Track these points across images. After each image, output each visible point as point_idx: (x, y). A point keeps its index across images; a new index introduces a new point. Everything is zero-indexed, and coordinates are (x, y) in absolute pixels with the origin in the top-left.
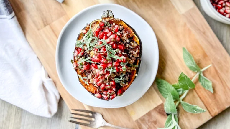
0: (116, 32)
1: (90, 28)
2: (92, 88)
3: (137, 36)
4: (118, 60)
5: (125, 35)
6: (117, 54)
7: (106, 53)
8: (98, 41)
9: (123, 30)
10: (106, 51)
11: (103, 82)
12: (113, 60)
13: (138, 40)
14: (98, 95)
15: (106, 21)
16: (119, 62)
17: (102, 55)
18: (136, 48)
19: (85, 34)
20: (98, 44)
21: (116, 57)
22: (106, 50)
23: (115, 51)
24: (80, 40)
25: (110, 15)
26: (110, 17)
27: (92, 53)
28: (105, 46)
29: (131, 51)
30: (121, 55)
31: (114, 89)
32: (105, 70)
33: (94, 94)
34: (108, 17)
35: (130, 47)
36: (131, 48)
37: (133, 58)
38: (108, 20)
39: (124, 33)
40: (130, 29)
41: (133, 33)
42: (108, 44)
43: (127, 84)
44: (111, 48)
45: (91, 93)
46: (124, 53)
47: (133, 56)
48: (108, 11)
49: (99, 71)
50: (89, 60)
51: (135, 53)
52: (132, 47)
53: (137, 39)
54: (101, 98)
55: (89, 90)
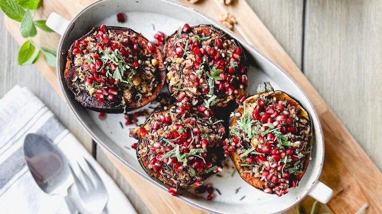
0: (282, 110)
1: (245, 108)
2: (259, 182)
3: (304, 109)
4: (292, 147)
5: (293, 111)
6: (289, 140)
7: (276, 140)
8: (262, 126)
9: (287, 105)
10: (275, 139)
11: (274, 175)
12: (286, 148)
13: (307, 115)
14: (267, 190)
15: (264, 97)
16: (293, 149)
17: (272, 143)
18: (307, 125)
19: (239, 117)
20: (263, 129)
21: (289, 144)
22: (276, 137)
23: (286, 135)
24: (234, 126)
25: (269, 88)
26: (269, 91)
27: (255, 141)
28: (273, 132)
29: (302, 131)
30: (295, 140)
31: (288, 182)
32: (279, 162)
33: (262, 190)
34: (267, 91)
35: (301, 125)
36: (301, 127)
37: (305, 139)
38: (266, 95)
39: (291, 109)
40: (295, 101)
41: (299, 106)
42: (276, 129)
43: (301, 172)
44: (281, 133)
45: (258, 188)
46: (297, 137)
47: (305, 137)
48: (265, 83)
49: (270, 164)
50: (253, 151)
51: (307, 132)
52: (303, 126)
53: (306, 112)
54: (273, 193)
55: (255, 185)
